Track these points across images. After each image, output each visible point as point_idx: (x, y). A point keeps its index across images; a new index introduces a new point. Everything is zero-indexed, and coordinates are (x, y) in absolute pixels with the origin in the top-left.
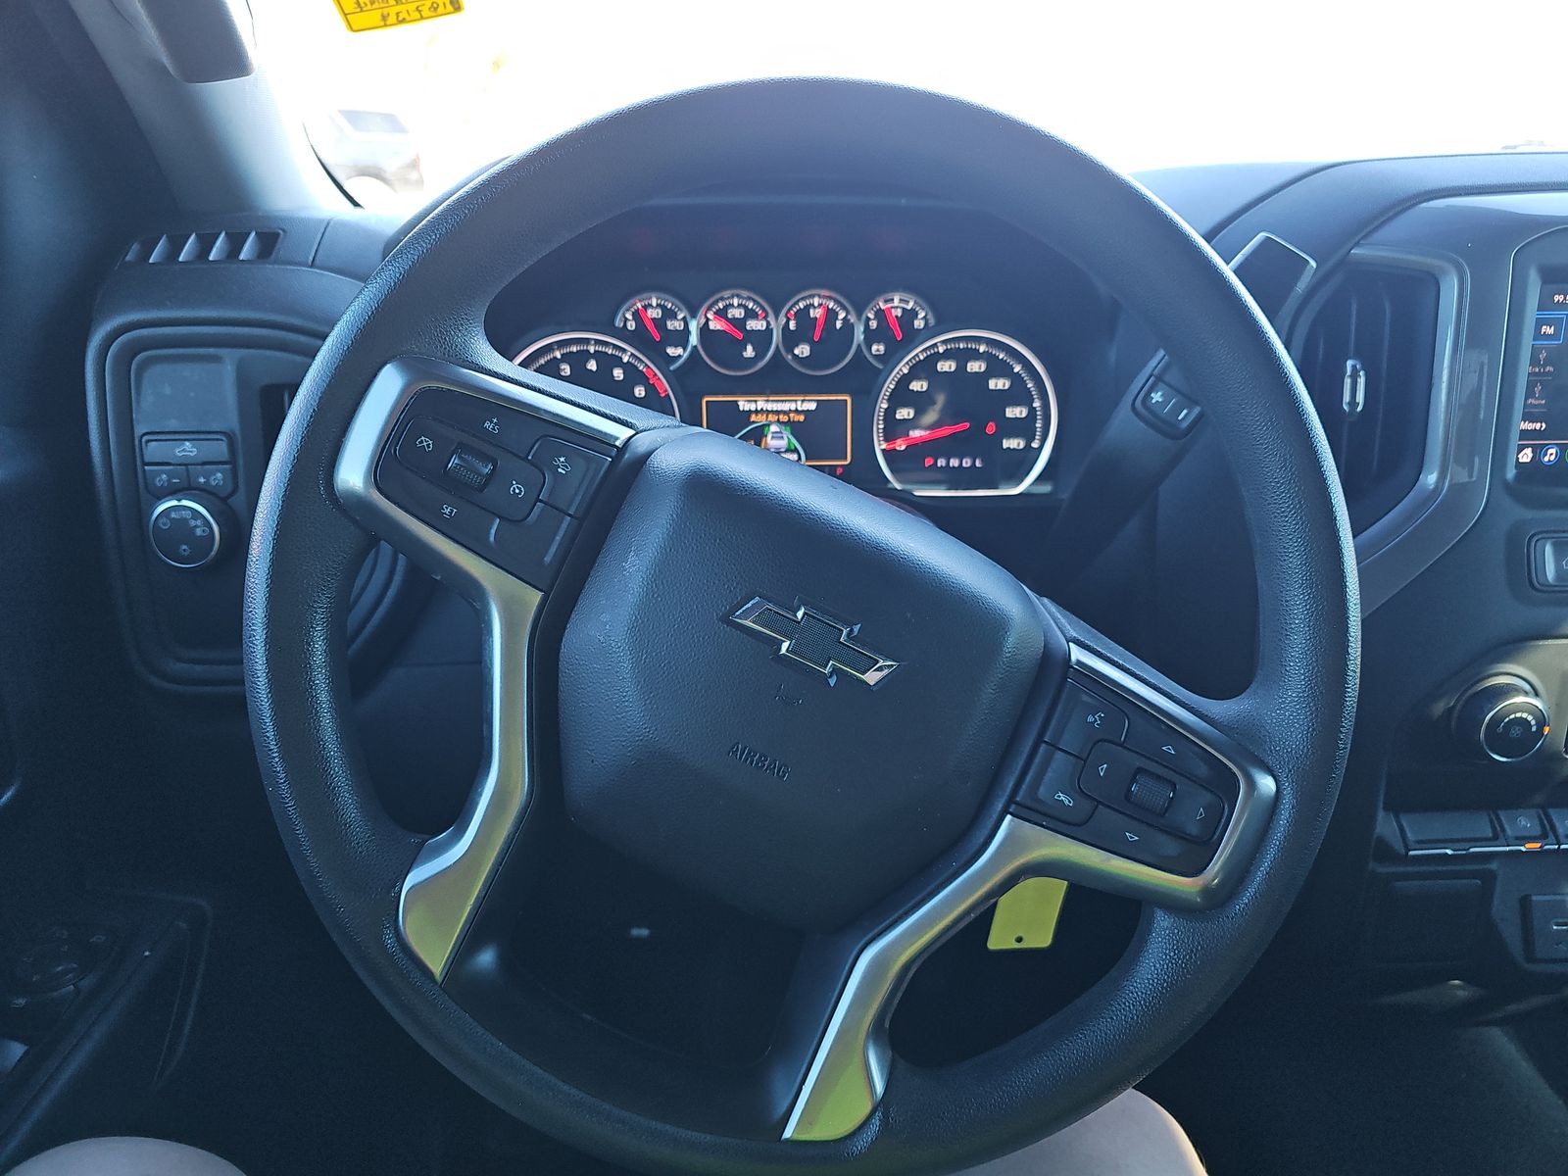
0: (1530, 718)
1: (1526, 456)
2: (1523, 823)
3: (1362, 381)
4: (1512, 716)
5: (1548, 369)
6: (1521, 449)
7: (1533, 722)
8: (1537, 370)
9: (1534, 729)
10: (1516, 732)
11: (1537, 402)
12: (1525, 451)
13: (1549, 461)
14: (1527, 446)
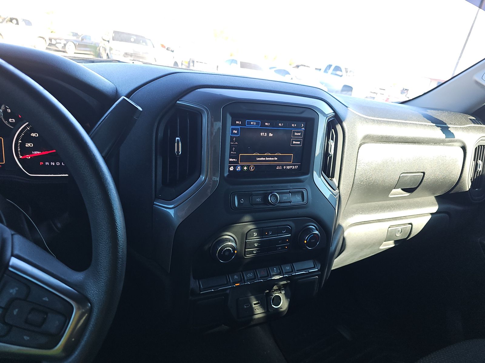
0: (231, 249)
1: (232, 169)
2: (236, 277)
3: (180, 144)
4: (225, 249)
5: (236, 143)
6: (230, 167)
7: (232, 250)
8: (233, 143)
9: (232, 252)
10: (227, 253)
11: (234, 153)
12: (231, 167)
13: (239, 170)
14: (232, 166)
